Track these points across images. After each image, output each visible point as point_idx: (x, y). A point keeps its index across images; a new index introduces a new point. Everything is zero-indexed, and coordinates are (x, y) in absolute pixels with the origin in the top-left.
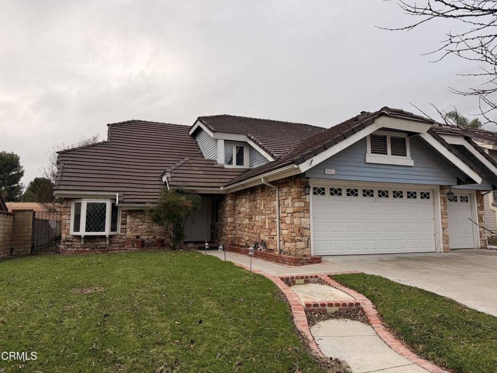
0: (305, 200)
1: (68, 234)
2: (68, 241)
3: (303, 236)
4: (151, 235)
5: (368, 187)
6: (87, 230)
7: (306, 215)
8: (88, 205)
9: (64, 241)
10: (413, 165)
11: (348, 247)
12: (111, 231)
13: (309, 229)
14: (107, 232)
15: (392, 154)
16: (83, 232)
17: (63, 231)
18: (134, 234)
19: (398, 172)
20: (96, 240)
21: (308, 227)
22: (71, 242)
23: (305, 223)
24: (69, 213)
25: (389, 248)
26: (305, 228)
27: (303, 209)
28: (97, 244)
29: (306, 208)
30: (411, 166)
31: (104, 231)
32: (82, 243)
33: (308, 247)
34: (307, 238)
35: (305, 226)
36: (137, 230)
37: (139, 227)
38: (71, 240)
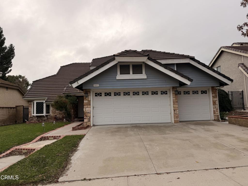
0: (88, 99)
1: (31, 115)
2: (31, 118)
3: (87, 117)
4: (61, 115)
5: (126, 91)
6: (37, 113)
7: (89, 106)
8: (37, 103)
9: (30, 118)
10: (146, 78)
11: (114, 121)
12: (46, 113)
13: (90, 113)
14: (44, 114)
15: (133, 74)
16: (35, 114)
17: (29, 114)
18: (54, 115)
19: (137, 82)
20: (42, 117)
21: (90, 112)
22: (32, 118)
23: (88, 110)
24: (31, 107)
25: (139, 121)
26: (88, 113)
27: (87, 104)
28: (42, 119)
29: (88, 103)
30: (146, 79)
31: (43, 113)
32: (36, 119)
33: (89, 122)
34: (89, 117)
35: (88, 112)
36: (55, 113)
37: (56, 112)
38: (32, 117)
